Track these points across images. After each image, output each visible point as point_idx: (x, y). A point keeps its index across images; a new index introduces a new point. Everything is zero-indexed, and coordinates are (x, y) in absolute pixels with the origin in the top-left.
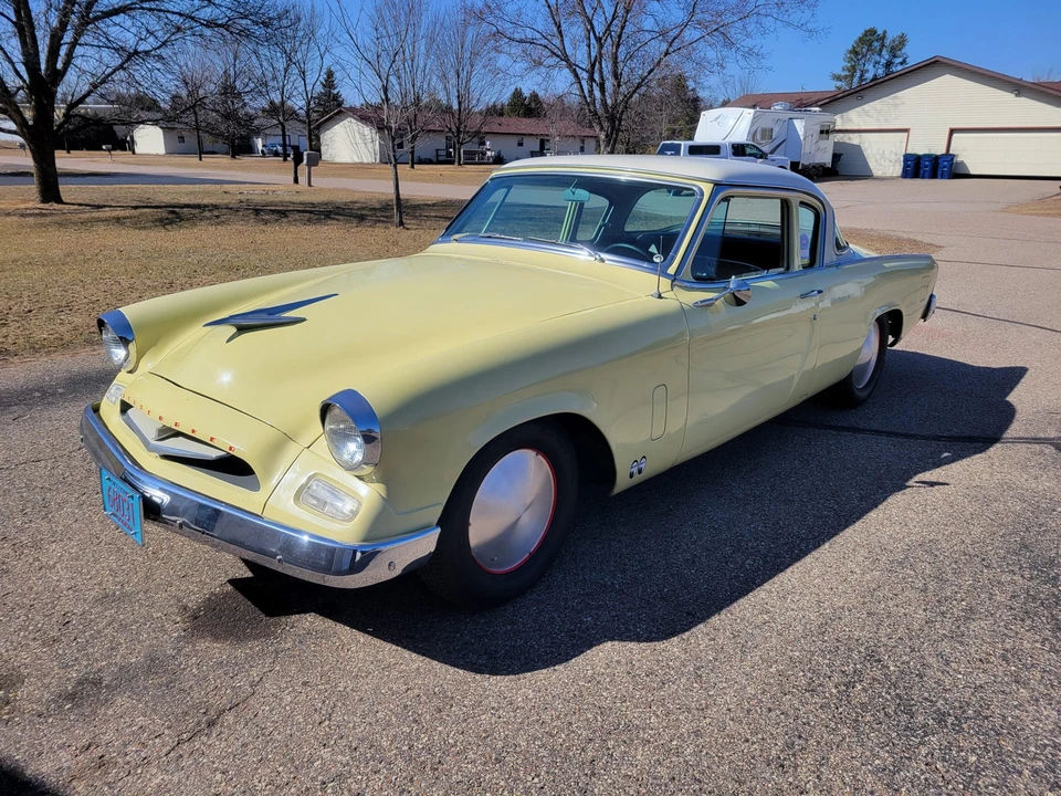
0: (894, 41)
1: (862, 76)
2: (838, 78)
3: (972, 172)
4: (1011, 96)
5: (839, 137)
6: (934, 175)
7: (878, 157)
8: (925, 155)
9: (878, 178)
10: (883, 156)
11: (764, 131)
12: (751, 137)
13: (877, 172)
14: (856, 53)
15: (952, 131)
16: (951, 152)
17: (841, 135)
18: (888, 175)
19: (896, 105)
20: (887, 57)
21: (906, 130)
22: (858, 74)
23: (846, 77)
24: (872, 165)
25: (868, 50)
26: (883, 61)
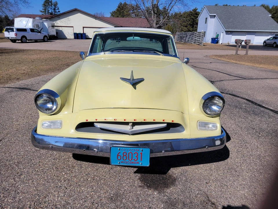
0: (54, 3)
1: (48, 12)
2: (42, 12)
3: (90, 38)
4: (94, 20)
5: (56, 28)
6: (82, 38)
7: (68, 34)
8: (79, 33)
9: (69, 39)
10: (69, 34)
11: (36, 25)
12: (33, 27)
13: (68, 38)
14: (45, 5)
15: (83, 27)
16: (84, 33)
17: (57, 27)
18: (71, 38)
19: (69, 20)
20: (53, 7)
21: (73, 27)
22: (47, 11)
23: (44, 12)
24: (66, 36)
25: (48, 5)
26: (53, 8)
